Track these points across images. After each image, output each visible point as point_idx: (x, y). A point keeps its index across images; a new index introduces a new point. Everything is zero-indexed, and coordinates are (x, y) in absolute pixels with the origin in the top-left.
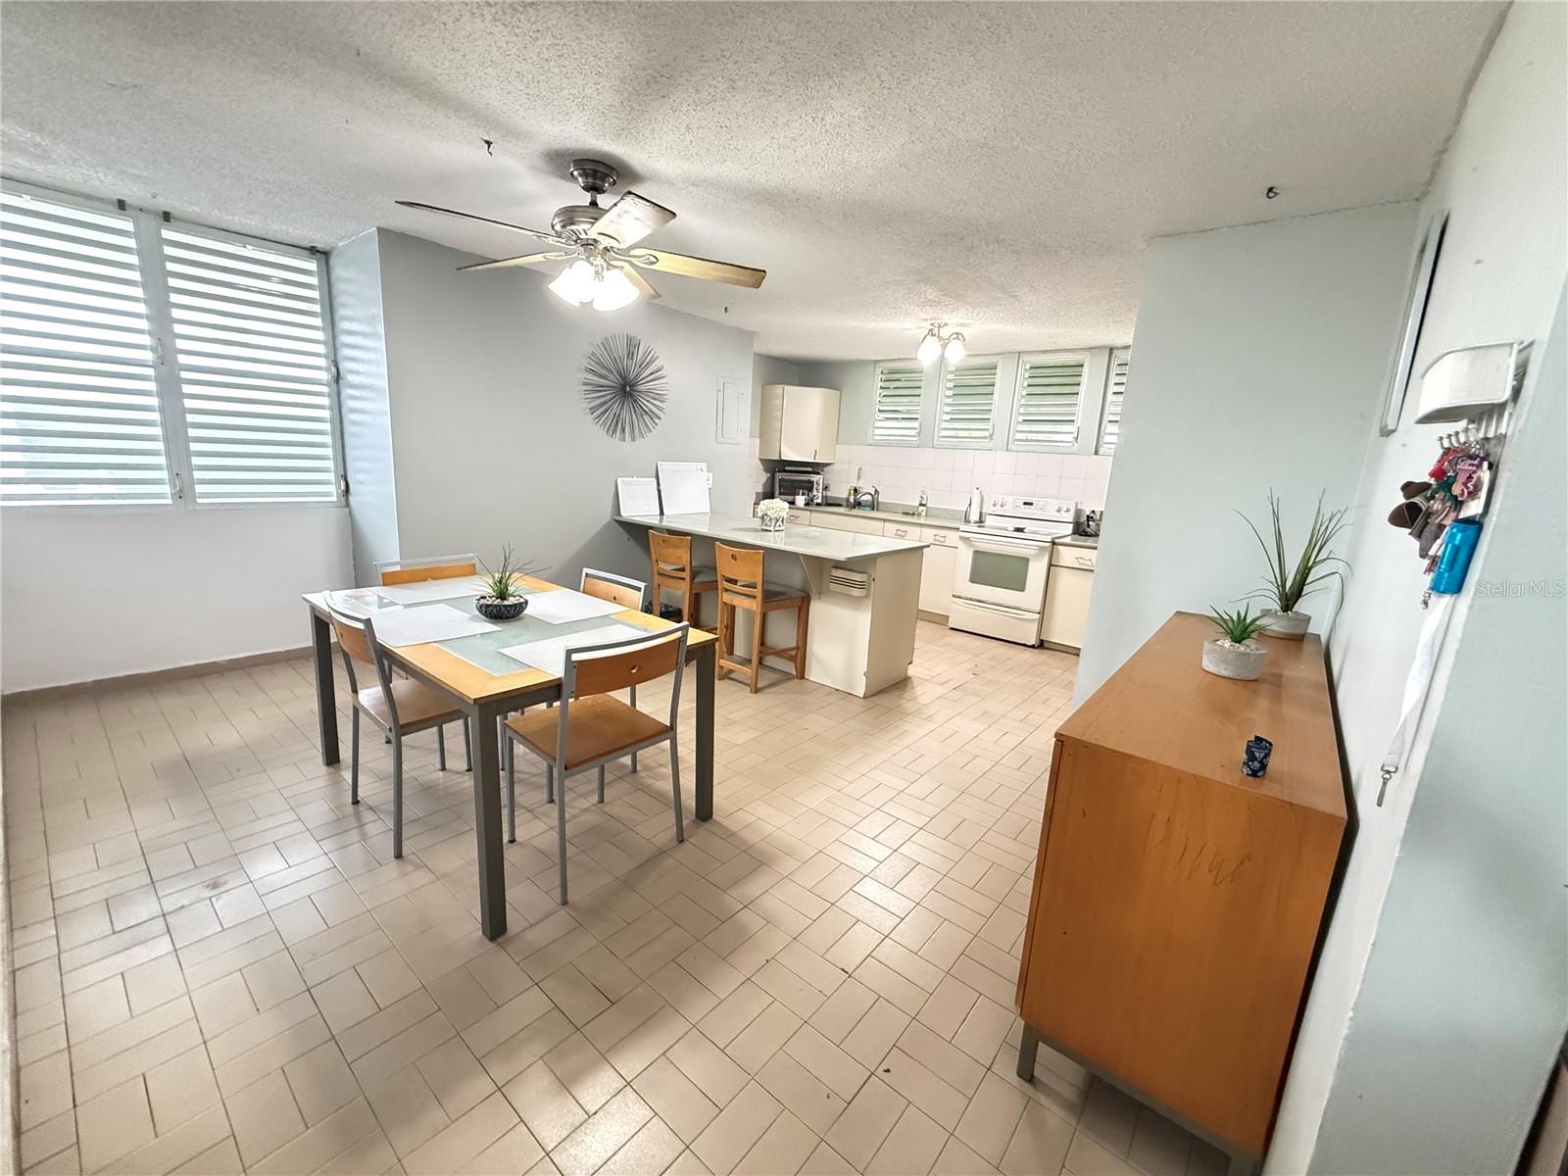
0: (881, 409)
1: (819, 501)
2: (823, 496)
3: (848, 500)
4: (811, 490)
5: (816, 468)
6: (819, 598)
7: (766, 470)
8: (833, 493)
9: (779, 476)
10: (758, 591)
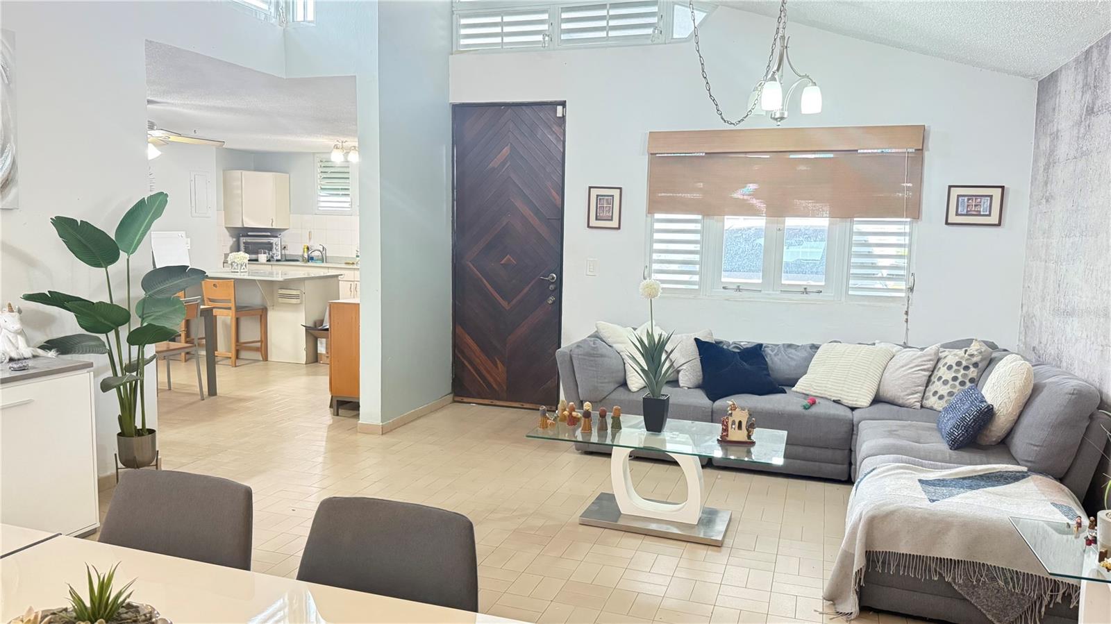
0: (322, 187)
1: (279, 258)
2: (282, 255)
3: (303, 256)
4: (270, 249)
5: (274, 232)
6: (273, 309)
7: (232, 236)
8: (290, 252)
9: (243, 240)
10: (232, 305)
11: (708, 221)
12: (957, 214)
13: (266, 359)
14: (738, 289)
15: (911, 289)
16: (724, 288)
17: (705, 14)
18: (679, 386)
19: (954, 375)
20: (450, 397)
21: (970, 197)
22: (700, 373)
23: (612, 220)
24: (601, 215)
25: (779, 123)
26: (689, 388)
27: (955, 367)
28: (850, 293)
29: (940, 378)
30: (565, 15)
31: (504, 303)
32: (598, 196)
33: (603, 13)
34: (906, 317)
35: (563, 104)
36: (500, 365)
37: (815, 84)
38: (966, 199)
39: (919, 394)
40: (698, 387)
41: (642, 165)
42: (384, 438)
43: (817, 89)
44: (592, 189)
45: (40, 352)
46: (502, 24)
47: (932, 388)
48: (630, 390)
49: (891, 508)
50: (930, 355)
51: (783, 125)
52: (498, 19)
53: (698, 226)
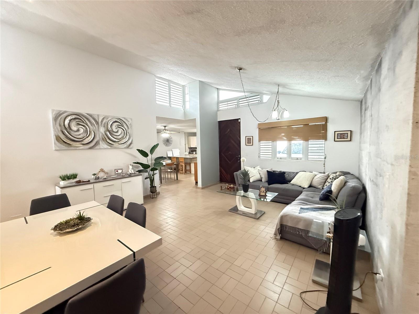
7: (189, 149)
11: (273, 143)
12: (337, 139)
13: (191, 173)
14: (281, 159)
15: (325, 158)
16: (278, 158)
17: (270, 96)
18: (262, 181)
19: (331, 181)
20: (219, 182)
21: (341, 134)
22: (267, 179)
23: (251, 143)
24: (248, 142)
25: (278, 120)
26: (264, 182)
27: (332, 179)
28: (309, 159)
29: (328, 181)
30: (240, 100)
31: (229, 162)
32: (248, 138)
33: (248, 99)
34: (324, 165)
35: (240, 119)
36: (229, 175)
37: (287, 110)
38: (340, 134)
39: (322, 185)
40: (267, 182)
41: (257, 131)
42: (202, 190)
43: (287, 112)
44: (246, 137)
45: (136, 172)
46: (228, 104)
47: (326, 184)
48: (250, 182)
49: (288, 214)
50: (326, 175)
52: (227, 103)
53: (271, 144)
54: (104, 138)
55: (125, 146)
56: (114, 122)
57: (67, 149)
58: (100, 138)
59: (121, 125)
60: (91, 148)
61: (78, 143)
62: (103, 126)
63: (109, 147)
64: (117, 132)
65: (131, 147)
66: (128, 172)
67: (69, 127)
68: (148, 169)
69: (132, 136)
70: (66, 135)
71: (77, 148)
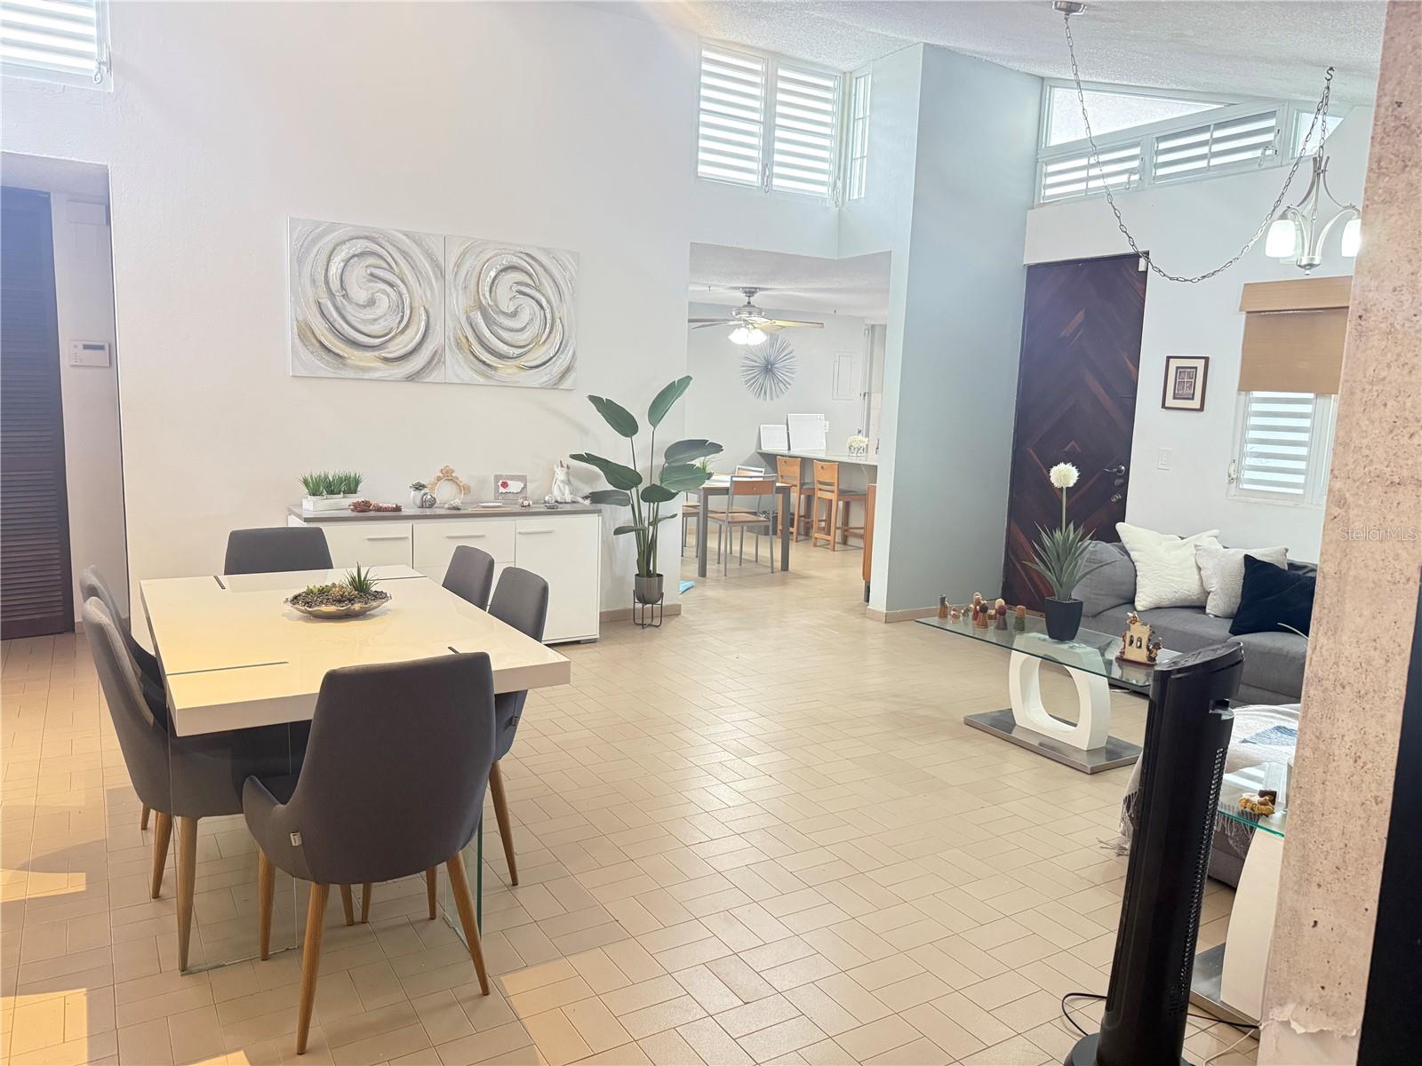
10: (835, 488)
11: (1320, 401)
18: (1204, 613)
23: (1192, 398)
24: (1180, 392)
25: (1308, 272)
26: (1216, 616)
30: (1162, 146)
32: (1178, 368)
33: (1205, 136)
35: (1147, 254)
40: (1227, 617)
42: (888, 627)
44: (1171, 360)
46: (1089, 166)
48: (1135, 609)
51: (1312, 274)
52: (1085, 161)
53: (1307, 409)
54: (464, 341)
55: (545, 379)
56: (505, 269)
57: (332, 375)
58: (449, 339)
59: (531, 282)
60: (411, 378)
61: (369, 354)
62: (460, 288)
63: (482, 380)
64: (514, 314)
65: (566, 384)
66: (550, 492)
67: (342, 286)
68: (634, 490)
69: (573, 335)
70: (331, 320)
71: (366, 376)
